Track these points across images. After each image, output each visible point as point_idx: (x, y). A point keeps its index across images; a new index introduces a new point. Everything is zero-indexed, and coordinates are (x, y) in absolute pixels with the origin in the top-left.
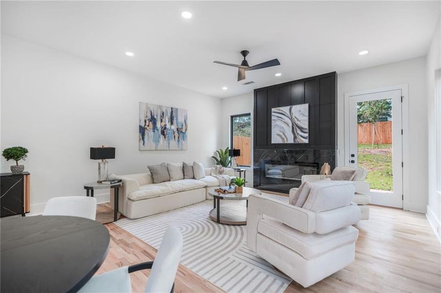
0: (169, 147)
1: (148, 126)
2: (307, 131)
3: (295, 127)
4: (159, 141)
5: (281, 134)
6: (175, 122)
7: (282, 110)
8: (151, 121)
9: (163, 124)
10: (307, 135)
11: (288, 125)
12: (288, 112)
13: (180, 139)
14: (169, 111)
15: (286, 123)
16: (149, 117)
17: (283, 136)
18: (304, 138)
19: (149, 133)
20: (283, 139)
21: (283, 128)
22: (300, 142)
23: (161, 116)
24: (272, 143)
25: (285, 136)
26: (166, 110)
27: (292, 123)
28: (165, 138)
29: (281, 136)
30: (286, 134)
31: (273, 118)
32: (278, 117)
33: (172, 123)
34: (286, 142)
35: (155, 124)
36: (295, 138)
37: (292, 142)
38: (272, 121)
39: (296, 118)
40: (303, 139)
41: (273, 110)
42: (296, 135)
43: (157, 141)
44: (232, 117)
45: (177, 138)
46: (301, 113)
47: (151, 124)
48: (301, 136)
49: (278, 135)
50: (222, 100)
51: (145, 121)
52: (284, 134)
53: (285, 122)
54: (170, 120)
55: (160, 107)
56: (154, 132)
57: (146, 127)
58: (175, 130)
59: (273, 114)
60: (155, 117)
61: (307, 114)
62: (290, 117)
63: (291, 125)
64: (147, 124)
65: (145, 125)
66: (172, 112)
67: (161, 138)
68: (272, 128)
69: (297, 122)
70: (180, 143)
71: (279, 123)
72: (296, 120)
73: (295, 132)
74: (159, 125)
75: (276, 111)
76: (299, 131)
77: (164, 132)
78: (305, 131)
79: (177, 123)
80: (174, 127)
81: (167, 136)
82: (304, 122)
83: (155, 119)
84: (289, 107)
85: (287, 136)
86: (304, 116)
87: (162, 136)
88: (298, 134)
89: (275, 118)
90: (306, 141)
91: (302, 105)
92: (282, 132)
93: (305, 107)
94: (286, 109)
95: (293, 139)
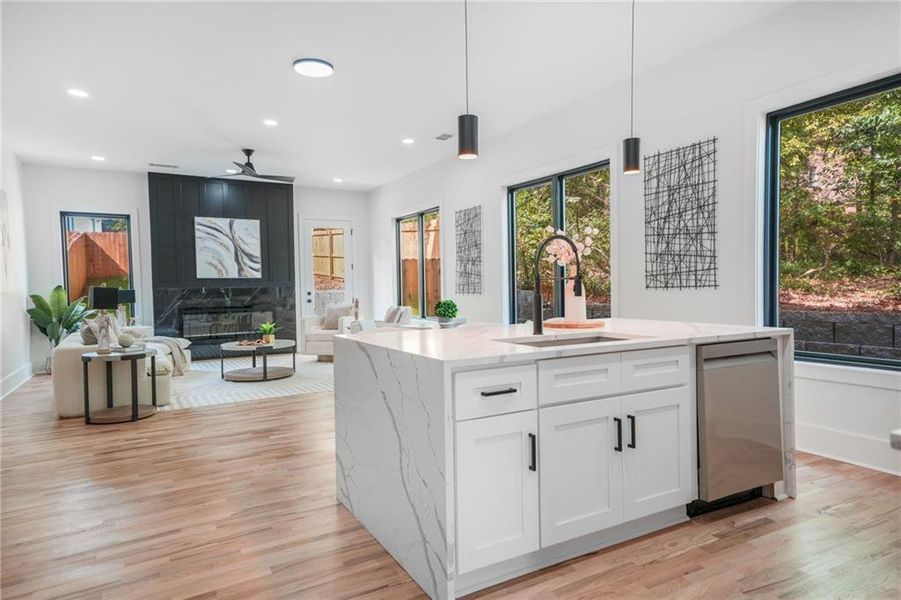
2: (259, 260)
3: (239, 253)
7: (214, 223)
10: (258, 266)
11: (229, 251)
12: (226, 229)
15: (225, 246)
17: (219, 266)
18: (254, 270)
20: (220, 271)
21: (218, 253)
22: (249, 277)
24: (198, 277)
25: (224, 267)
27: (235, 247)
29: (216, 267)
30: (225, 264)
31: (197, 234)
32: (208, 234)
34: (225, 276)
36: (240, 270)
37: (236, 276)
38: (197, 240)
40: (254, 272)
41: (197, 219)
42: (242, 265)
44: (63, 215)
46: (249, 232)
48: (251, 268)
49: (210, 264)
50: (27, 168)
52: (220, 263)
53: (221, 244)
59: (197, 226)
61: (258, 235)
62: (231, 237)
63: (233, 250)
68: (197, 250)
69: (244, 247)
71: (210, 243)
72: (240, 241)
73: (240, 261)
75: (205, 223)
76: (246, 260)
78: (255, 259)
82: (254, 246)
84: (228, 220)
85: (228, 267)
86: (253, 237)
88: (245, 264)
89: (204, 235)
90: (258, 275)
91: (252, 221)
92: (218, 259)
93: (254, 225)
94: (222, 223)
95: (237, 272)
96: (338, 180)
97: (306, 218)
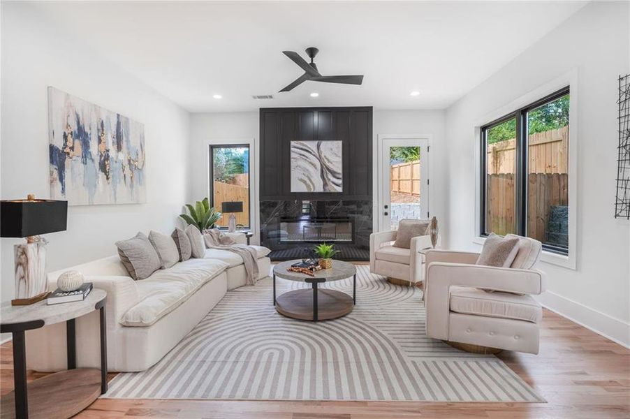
0: (115, 199)
1: (72, 148)
2: (341, 176)
3: (325, 170)
4: (95, 186)
5: (306, 179)
6: (124, 145)
7: (306, 146)
8: (78, 137)
9: (102, 147)
10: (340, 182)
11: (316, 168)
12: (315, 150)
13: (135, 182)
14: (114, 121)
15: (313, 164)
16: (74, 128)
17: (308, 182)
18: (337, 185)
19: (74, 166)
20: (308, 186)
21: (307, 170)
22: (332, 191)
23: (98, 130)
24: (292, 191)
25: (311, 181)
26: (108, 118)
27: (321, 165)
28: (108, 178)
29: (305, 182)
30: (312, 179)
31: (293, 155)
32: (301, 155)
33: (119, 148)
34: (312, 191)
35: (86, 145)
36: (325, 185)
37: (321, 190)
38: (292, 160)
39: (327, 159)
40: (335, 187)
41: (293, 143)
42: (327, 181)
43: (91, 186)
44: (212, 147)
45: (128, 179)
46: (333, 152)
47: (78, 143)
48: (334, 183)
49: (301, 180)
50: (193, 117)
51: (65, 137)
52: (309, 179)
53: (311, 163)
54: (115, 140)
55: (96, 108)
56: (85, 163)
57: (67, 150)
58: (126, 163)
59: (292, 149)
60: (87, 130)
61: (340, 154)
62: (318, 156)
63: (319, 167)
64: (70, 144)
65: (65, 146)
66: (118, 124)
67: (100, 179)
68: (292, 169)
69: (327, 164)
70: (134, 189)
71: (302, 163)
72: (325, 160)
73: (325, 176)
74: (94, 148)
75: (298, 145)
76: (330, 176)
77: (105, 166)
78: (338, 176)
79: (128, 148)
80: (122, 157)
81: (111, 174)
82: (337, 164)
83: (86, 135)
84: (316, 142)
85: (314, 182)
86: (337, 156)
87: (101, 175)
88: (329, 180)
89: (296, 156)
90: (340, 190)
91: (335, 142)
92: (307, 177)
93: (337, 145)
94: (311, 145)
95: (322, 187)
96: (415, 94)
97: (384, 137)
